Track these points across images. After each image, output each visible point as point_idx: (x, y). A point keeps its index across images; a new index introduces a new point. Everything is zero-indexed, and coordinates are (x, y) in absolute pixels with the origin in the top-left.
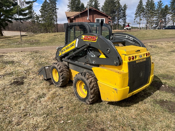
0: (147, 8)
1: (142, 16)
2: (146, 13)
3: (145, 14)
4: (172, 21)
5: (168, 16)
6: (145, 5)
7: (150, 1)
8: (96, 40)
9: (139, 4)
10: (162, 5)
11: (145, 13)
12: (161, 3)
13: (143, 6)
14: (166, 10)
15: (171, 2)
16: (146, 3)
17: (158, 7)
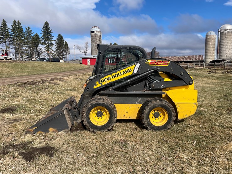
0: (13, 34)
1: (8, 42)
2: (14, 39)
3: (11, 41)
4: (47, 53)
5: (40, 47)
6: (11, 30)
7: (17, 25)
8: (168, 64)
9: (2, 25)
10: (32, 32)
11: (12, 39)
12: (30, 30)
13: (9, 30)
14: (37, 40)
15: (42, 31)
16: (12, 27)
17: (27, 34)
